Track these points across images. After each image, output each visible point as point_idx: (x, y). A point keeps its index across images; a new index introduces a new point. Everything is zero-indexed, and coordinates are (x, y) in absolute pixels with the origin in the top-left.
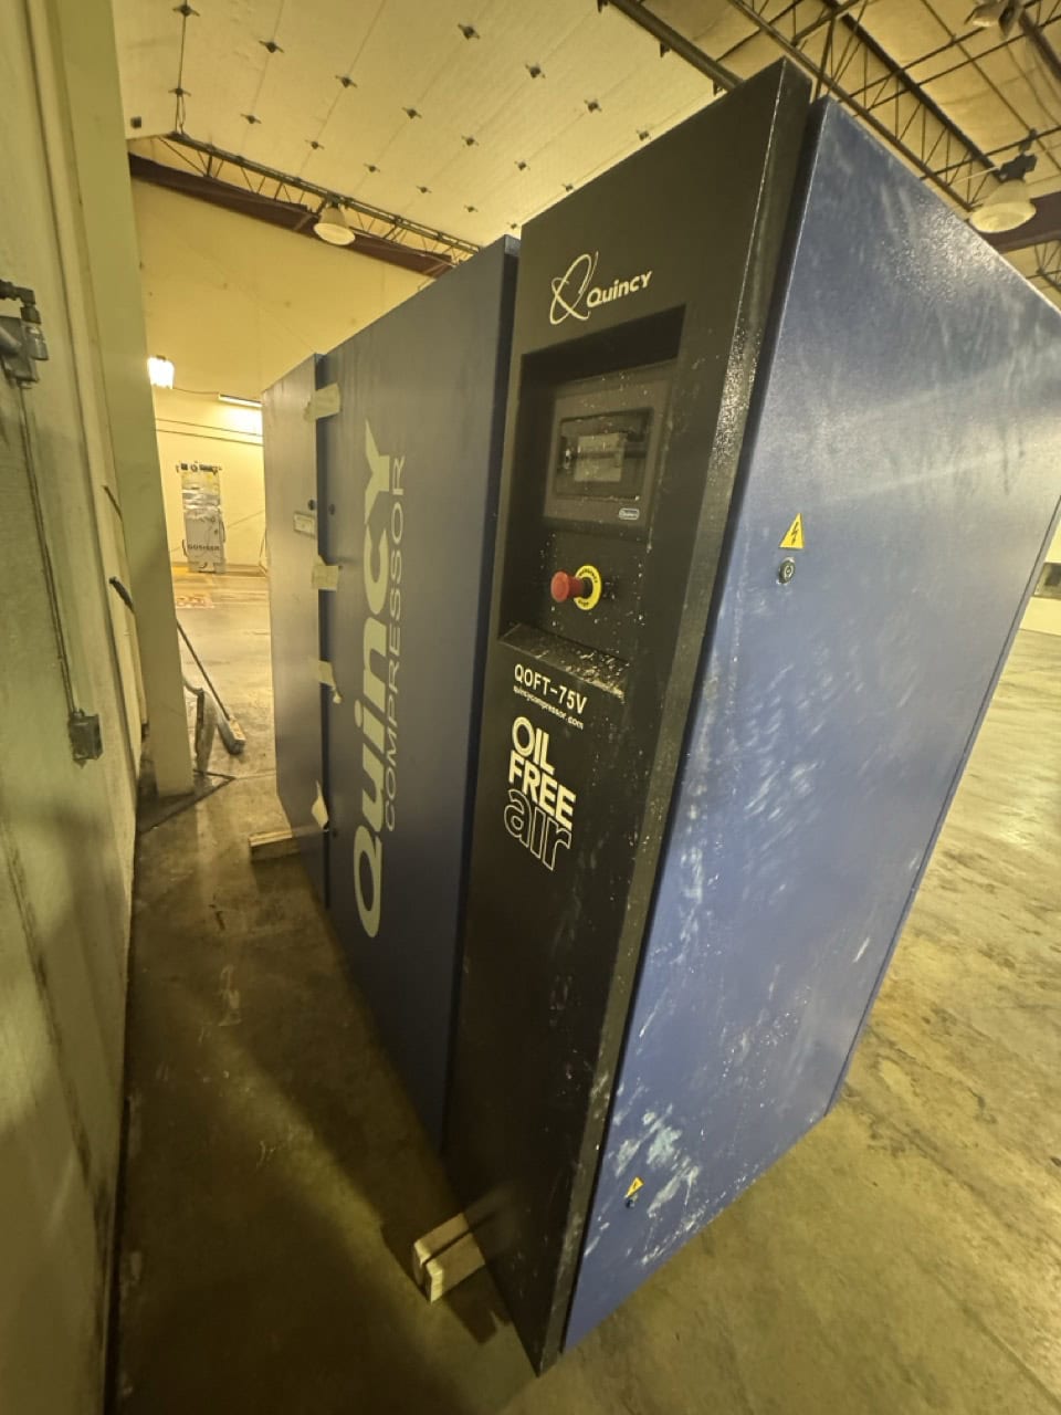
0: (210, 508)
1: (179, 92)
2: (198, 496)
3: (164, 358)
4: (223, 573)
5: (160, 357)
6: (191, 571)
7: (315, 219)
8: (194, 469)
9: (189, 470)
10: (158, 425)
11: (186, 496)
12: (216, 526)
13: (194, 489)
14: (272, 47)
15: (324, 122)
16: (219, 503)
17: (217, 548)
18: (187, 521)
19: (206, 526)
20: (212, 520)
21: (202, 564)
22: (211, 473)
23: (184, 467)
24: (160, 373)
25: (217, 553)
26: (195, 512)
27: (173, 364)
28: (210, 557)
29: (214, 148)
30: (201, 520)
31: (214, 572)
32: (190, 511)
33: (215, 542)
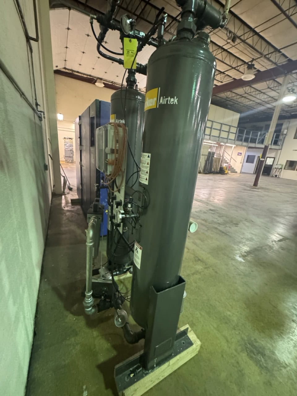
0: (70, 147)
1: (65, 60)
2: (68, 145)
3: (61, 114)
4: (73, 163)
5: (60, 113)
6: (66, 162)
7: (96, 82)
8: (67, 139)
9: (66, 139)
10: (58, 129)
11: (65, 145)
12: (72, 152)
13: (67, 143)
14: (83, 53)
15: (95, 64)
16: (73, 146)
17: (72, 157)
18: (65, 150)
19: (70, 151)
20: (71, 150)
21: (68, 161)
22: (71, 140)
23: (65, 138)
24: (60, 117)
25: (72, 158)
26: (67, 148)
27: (63, 115)
28: (70, 160)
29: (73, 70)
30: (68, 150)
31: (71, 163)
32: (66, 148)
33: (71, 156)
